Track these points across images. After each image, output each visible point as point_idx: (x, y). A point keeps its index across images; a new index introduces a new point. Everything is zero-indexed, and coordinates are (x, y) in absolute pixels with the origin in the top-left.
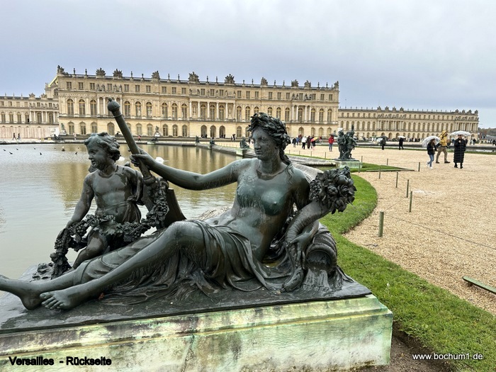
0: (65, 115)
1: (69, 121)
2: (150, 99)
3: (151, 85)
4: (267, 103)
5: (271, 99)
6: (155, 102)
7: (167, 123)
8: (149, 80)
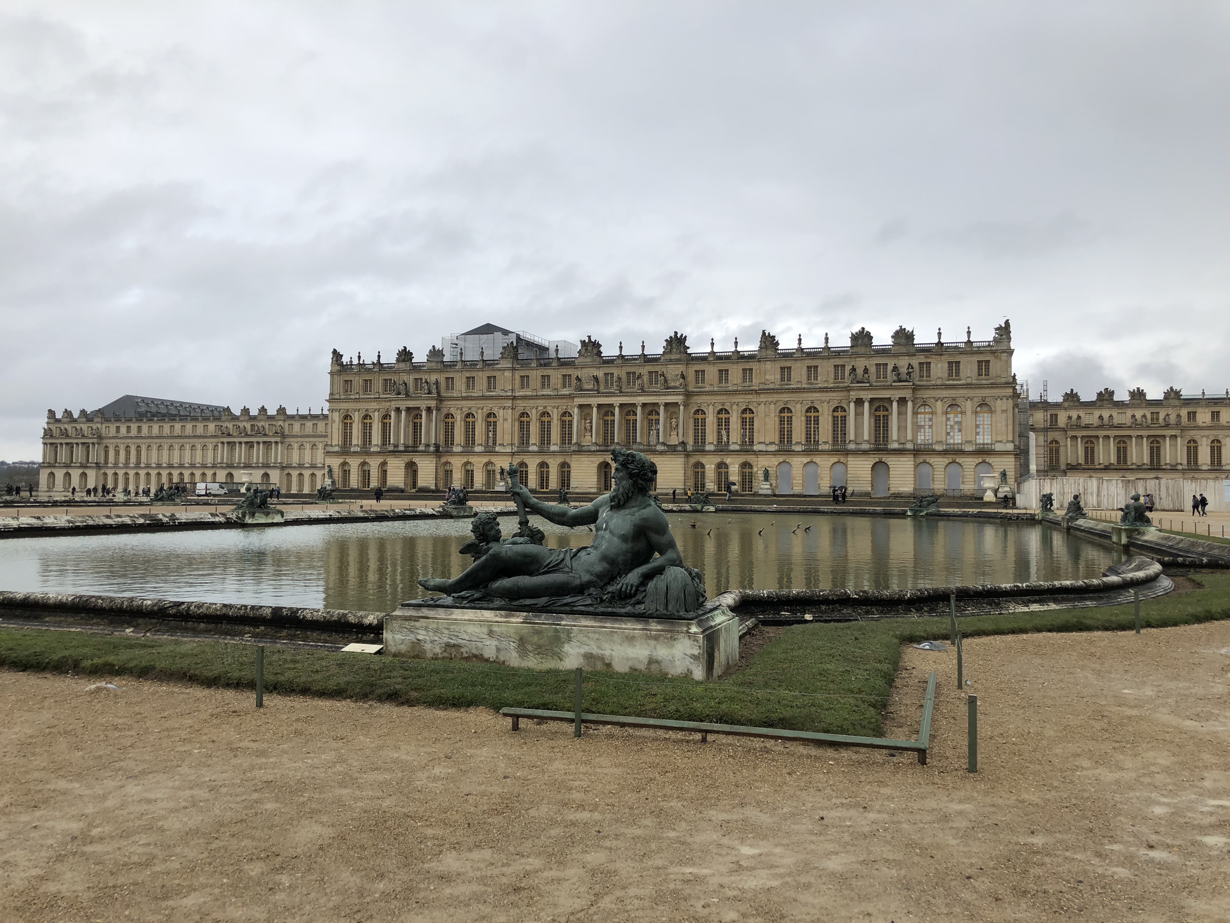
0: (336, 449)
1: (341, 460)
3: (497, 374)
4: (775, 396)
5: (786, 387)
6: (503, 413)
7: (525, 458)
8: (494, 364)
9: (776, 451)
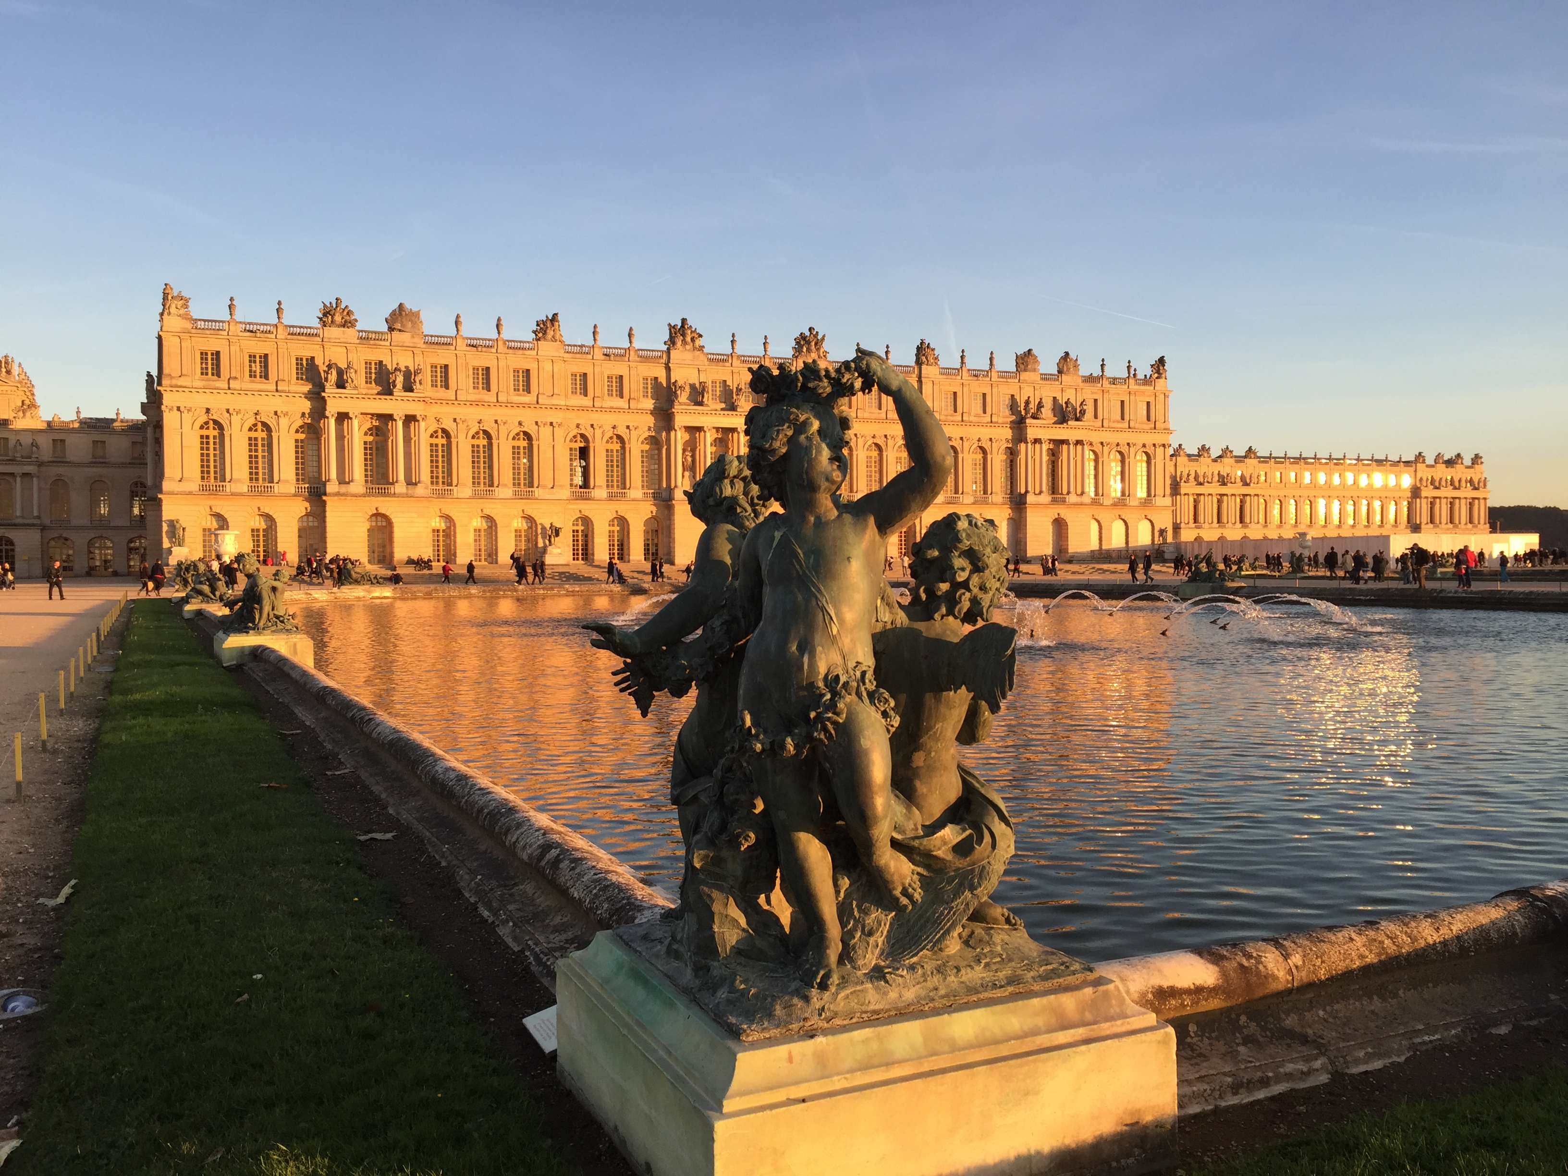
0: (190, 487)
1: (203, 510)
2: (526, 420)
3: (531, 365)
6: (545, 432)
7: (587, 508)
8: (523, 349)
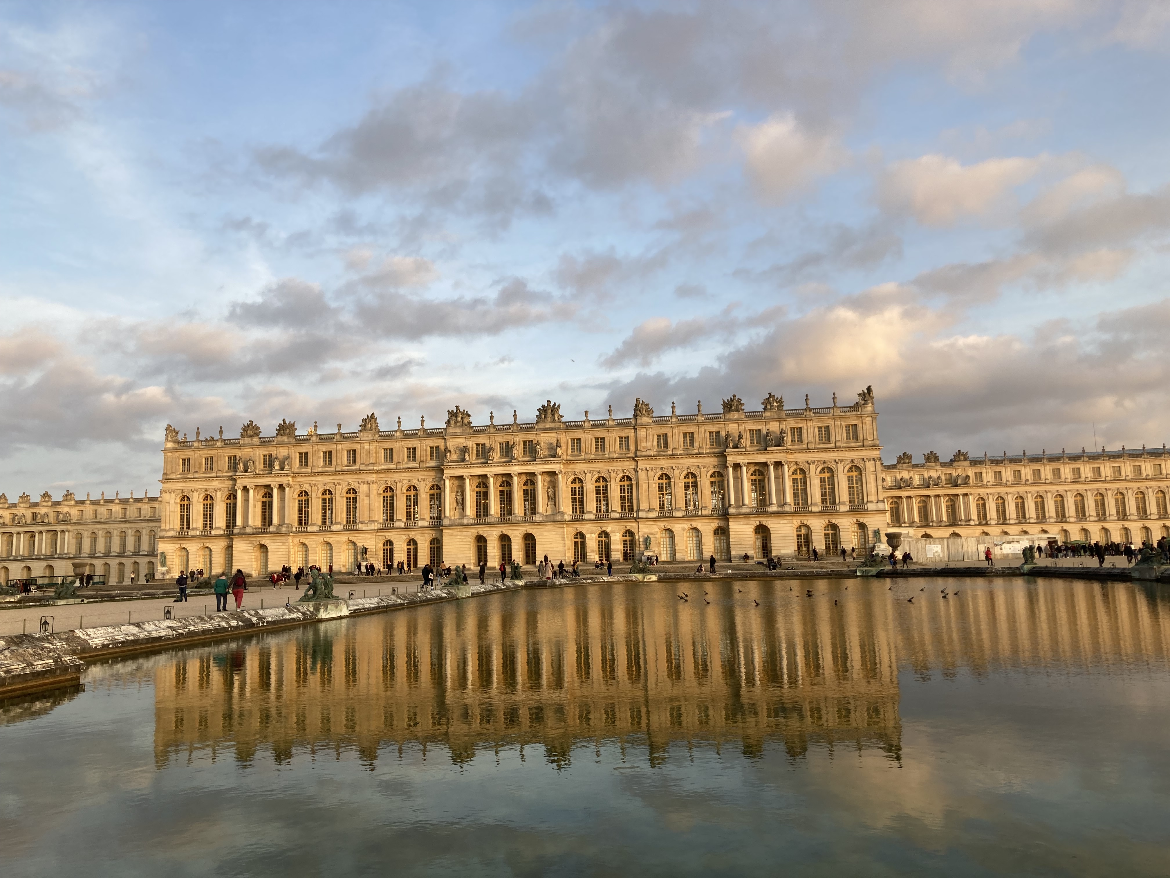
0: (172, 533)
1: (177, 546)
2: (353, 481)
3: (357, 447)
4: (653, 462)
5: (663, 453)
6: (364, 488)
7: (390, 535)
8: (353, 437)
9: (657, 518)
